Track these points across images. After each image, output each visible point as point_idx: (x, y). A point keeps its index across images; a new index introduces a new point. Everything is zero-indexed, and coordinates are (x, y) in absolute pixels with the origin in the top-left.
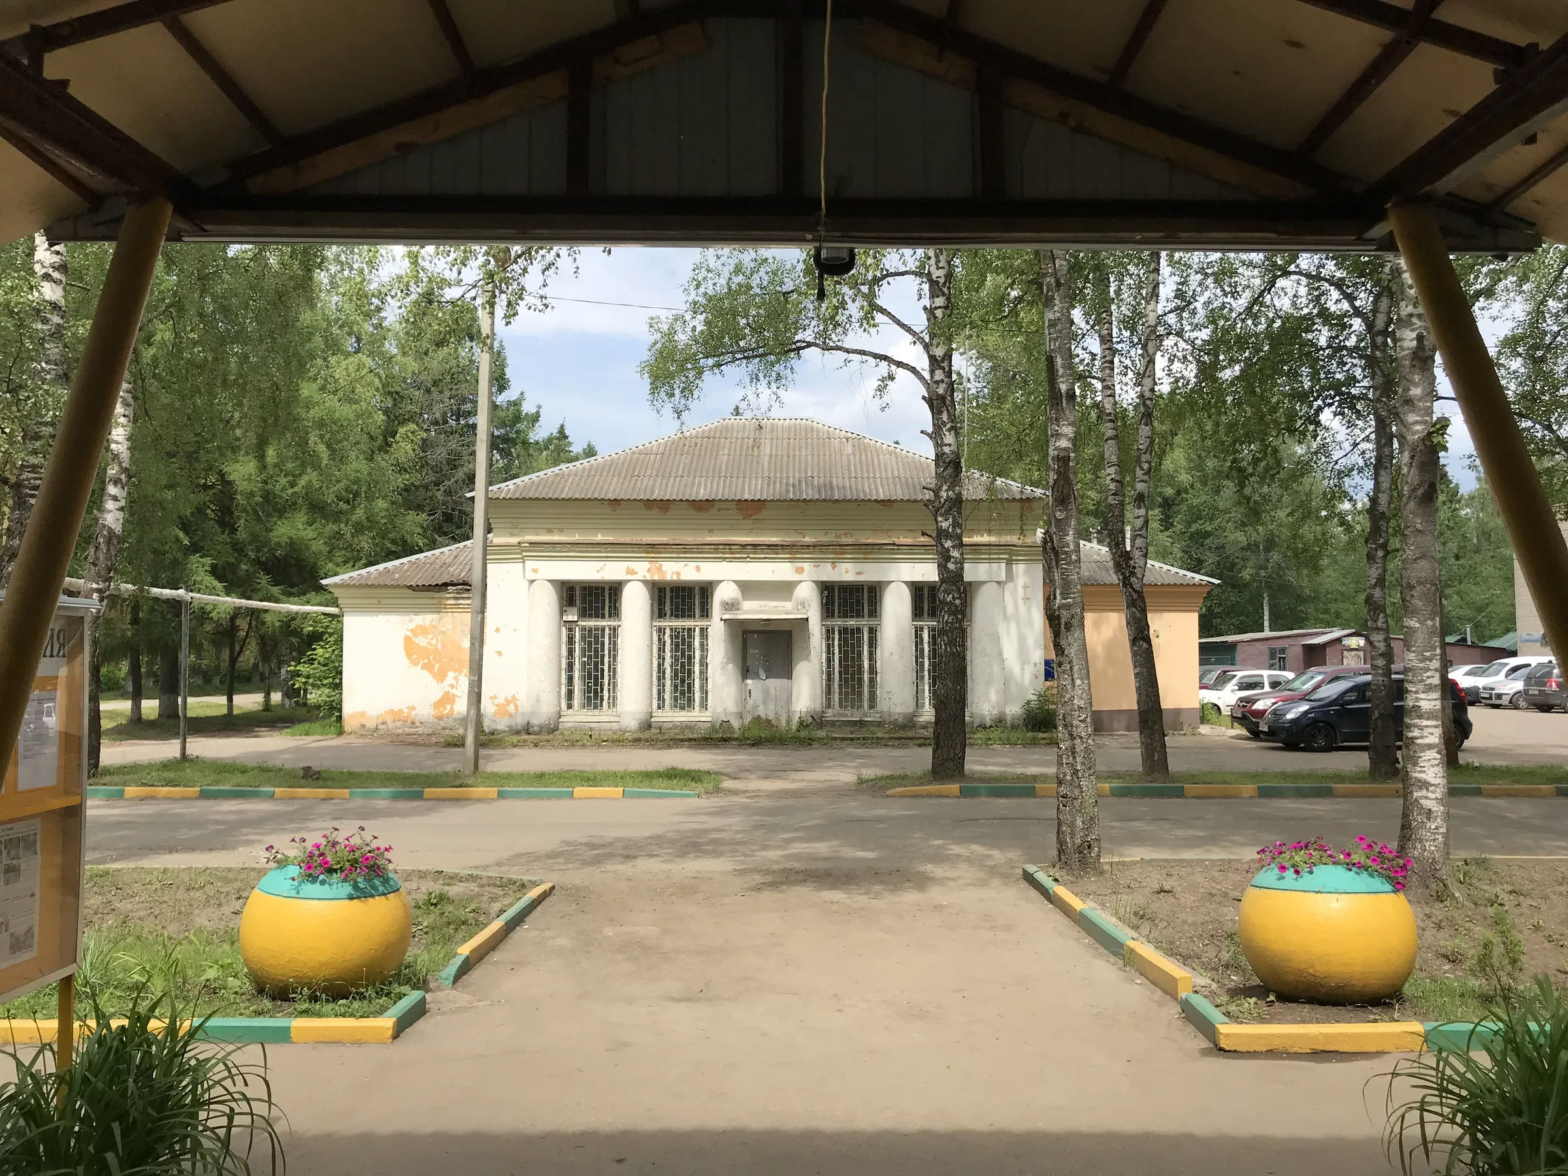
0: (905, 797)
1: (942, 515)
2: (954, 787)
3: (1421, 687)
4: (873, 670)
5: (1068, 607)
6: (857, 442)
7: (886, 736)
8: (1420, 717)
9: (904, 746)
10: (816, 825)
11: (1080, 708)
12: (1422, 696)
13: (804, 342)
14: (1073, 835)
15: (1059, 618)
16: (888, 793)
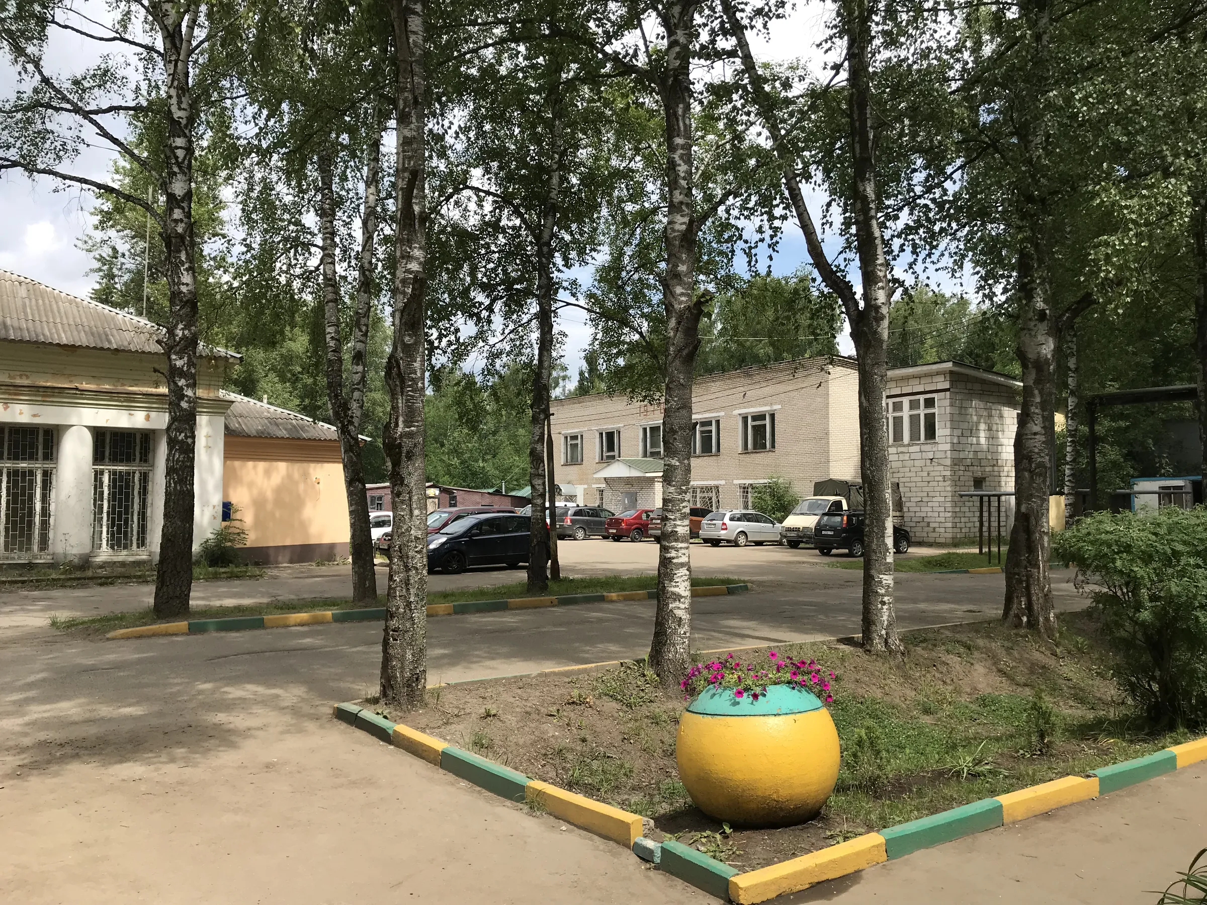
0: (128, 638)
1: (176, 353)
2: (183, 625)
3: (678, 515)
4: (45, 512)
5: (410, 435)
6: (33, 287)
7: (63, 577)
8: (676, 540)
9: (84, 586)
10: (44, 680)
11: (417, 538)
12: (678, 523)
13: (8, 160)
14: (402, 668)
15: (400, 446)
16: (109, 635)
